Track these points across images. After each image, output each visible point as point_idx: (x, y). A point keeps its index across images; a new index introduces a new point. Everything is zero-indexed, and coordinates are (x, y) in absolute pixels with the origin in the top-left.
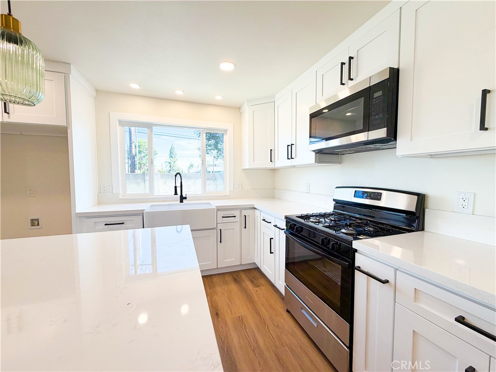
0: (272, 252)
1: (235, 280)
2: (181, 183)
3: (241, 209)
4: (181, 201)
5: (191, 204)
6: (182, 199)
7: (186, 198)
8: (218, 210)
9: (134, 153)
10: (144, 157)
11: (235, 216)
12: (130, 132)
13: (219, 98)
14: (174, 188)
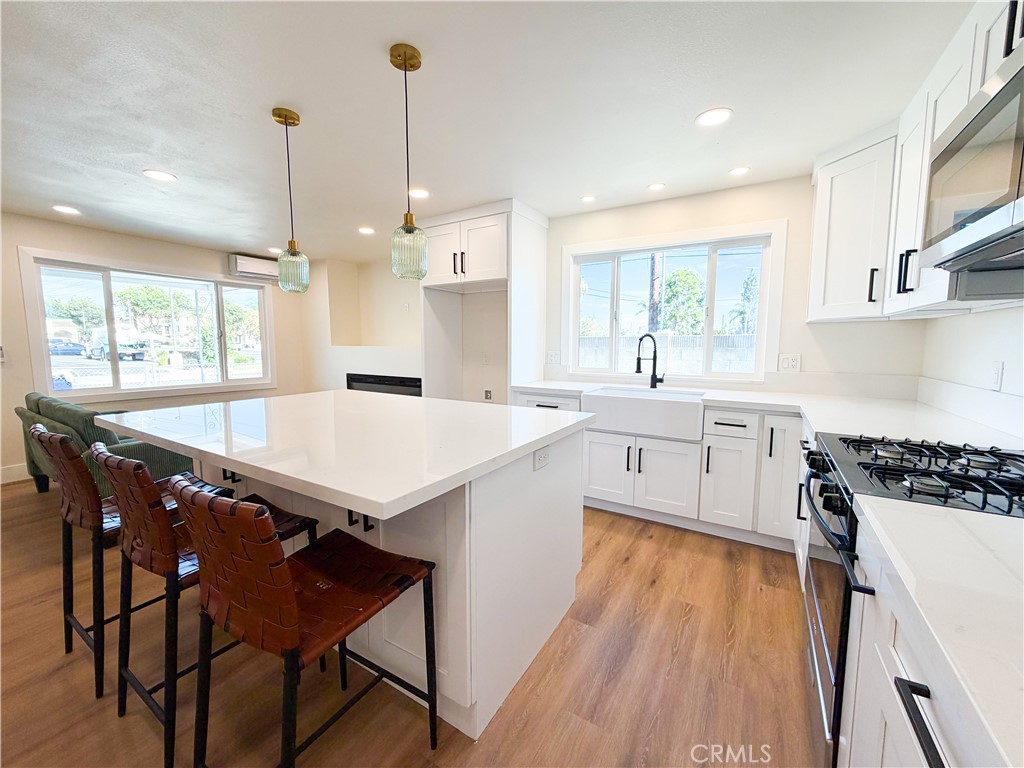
0: (801, 516)
1: (730, 556)
2: (655, 352)
3: (764, 411)
4: (653, 386)
5: (670, 392)
6: (655, 381)
7: (661, 381)
8: (705, 407)
9: (656, 298)
10: (683, 303)
11: (745, 426)
12: (653, 259)
13: (739, 172)
14: (636, 361)
